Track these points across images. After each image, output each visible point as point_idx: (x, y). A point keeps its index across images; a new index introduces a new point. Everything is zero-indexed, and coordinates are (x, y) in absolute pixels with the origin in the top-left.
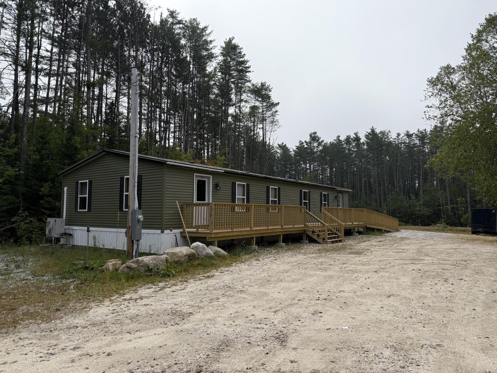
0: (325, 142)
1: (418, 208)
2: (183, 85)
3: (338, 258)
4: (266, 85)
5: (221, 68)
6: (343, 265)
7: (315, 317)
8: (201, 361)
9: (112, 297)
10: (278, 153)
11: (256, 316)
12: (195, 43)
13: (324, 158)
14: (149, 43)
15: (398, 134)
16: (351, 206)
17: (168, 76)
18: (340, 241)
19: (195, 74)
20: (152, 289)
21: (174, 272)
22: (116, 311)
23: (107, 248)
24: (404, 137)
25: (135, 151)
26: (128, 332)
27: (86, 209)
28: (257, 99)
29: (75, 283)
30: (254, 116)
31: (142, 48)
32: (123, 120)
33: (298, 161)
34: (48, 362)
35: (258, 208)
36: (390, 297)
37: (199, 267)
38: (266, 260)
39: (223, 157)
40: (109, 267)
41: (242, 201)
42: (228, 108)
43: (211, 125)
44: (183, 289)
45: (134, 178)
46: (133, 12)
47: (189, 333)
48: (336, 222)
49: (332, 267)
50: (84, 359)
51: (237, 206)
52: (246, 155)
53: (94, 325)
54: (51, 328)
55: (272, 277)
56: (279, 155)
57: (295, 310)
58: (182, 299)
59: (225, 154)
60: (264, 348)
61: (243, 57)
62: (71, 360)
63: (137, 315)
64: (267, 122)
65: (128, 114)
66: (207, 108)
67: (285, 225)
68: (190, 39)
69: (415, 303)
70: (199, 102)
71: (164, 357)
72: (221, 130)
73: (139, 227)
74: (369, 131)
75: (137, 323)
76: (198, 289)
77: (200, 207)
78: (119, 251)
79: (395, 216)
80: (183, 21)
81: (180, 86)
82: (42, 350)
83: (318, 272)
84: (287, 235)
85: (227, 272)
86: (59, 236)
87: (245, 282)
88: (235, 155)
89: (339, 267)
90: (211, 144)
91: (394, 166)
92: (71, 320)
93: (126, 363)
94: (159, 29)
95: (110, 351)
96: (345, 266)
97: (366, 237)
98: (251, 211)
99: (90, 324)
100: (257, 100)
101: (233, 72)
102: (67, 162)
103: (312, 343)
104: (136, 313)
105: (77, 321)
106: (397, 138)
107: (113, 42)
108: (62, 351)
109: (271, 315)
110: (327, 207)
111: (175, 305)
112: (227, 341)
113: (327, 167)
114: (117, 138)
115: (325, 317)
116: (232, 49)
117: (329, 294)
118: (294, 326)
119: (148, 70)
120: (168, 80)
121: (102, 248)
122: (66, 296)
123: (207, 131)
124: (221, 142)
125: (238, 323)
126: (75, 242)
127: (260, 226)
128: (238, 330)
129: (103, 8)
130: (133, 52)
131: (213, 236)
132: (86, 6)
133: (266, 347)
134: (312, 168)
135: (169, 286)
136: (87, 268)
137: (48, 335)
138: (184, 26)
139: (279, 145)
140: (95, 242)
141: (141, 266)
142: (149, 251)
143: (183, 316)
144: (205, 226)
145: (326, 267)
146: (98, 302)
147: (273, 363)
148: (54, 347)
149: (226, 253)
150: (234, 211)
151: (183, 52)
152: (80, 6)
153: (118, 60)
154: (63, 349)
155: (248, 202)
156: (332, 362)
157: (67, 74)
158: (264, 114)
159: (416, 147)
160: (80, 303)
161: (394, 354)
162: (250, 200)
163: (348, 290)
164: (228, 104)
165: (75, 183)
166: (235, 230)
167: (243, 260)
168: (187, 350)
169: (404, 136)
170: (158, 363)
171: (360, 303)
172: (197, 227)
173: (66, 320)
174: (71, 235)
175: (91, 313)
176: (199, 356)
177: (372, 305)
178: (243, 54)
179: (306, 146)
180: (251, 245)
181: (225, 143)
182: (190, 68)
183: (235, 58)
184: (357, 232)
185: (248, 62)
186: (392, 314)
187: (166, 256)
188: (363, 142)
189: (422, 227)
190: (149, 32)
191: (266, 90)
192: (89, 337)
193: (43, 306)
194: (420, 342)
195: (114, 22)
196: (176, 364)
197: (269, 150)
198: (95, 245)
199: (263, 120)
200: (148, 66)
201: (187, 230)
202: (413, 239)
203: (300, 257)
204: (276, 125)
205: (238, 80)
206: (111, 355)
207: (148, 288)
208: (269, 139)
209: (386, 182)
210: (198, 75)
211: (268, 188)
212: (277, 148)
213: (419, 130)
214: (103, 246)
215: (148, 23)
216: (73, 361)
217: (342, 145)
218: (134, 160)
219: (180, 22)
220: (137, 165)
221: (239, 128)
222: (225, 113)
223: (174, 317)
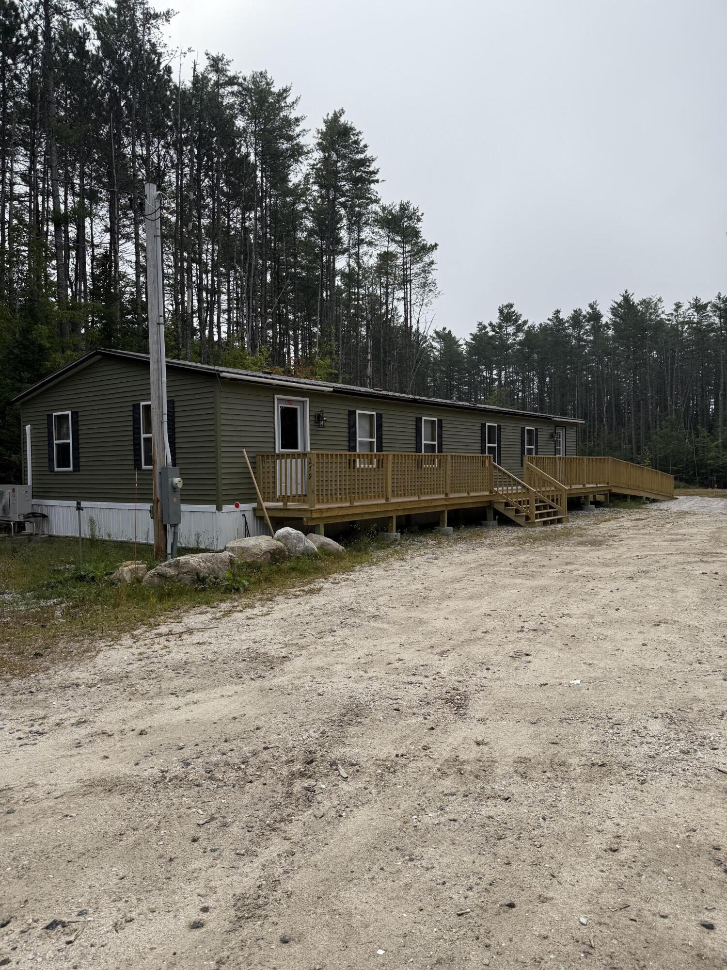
0: (529, 324)
1: (713, 454)
2: (243, 214)
3: (557, 553)
4: (411, 208)
5: (318, 176)
6: (565, 567)
7: (517, 663)
8: (311, 743)
9: (135, 630)
10: (435, 348)
11: (407, 662)
12: (265, 125)
13: (528, 358)
14: (171, 128)
15: (676, 304)
16: (581, 452)
17: (212, 195)
18: (560, 521)
19: (267, 190)
20: (208, 614)
21: (246, 583)
22: (145, 656)
23: (115, 539)
24: (690, 311)
25: (159, 351)
26: (172, 694)
27: (70, 467)
28: (391, 237)
29: (63, 605)
30: (387, 274)
31: (158, 139)
32: (128, 289)
33: (476, 366)
34: (34, 747)
35: (400, 461)
36: (659, 625)
37: (293, 574)
38: (418, 558)
39: (328, 361)
40: (125, 575)
41: (367, 447)
42: (334, 259)
43: (300, 294)
44: (267, 614)
45: (160, 406)
46: (137, 62)
47: (285, 692)
48: (551, 484)
49: (545, 570)
50: (99, 740)
51: (359, 458)
52: (372, 355)
53: (108, 681)
54: (30, 687)
55: (431, 590)
56: (437, 353)
57: (478, 651)
58: (267, 631)
59: (331, 353)
60: (426, 719)
61: (362, 152)
62: (75, 743)
63: (186, 663)
64: (413, 286)
65: (138, 277)
66: (292, 260)
67: (452, 491)
68: (254, 117)
69: (707, 635)
70: (275, 247)
71: (245, 736)
72: (322, 304)
73: (175, 500)
74: (620, 299)
75: (188, 677)
76: (294, 614)
77: (288, 461)
78: (138, 546)
79: (666, 471)
80: (239, 78)
81: (238, 215)
82: (20, 727)
83: (519, 581)
84: (457, 511)
85: (346, 583)
86: (22, 519)
87: (381, 600)
88: (350, 354)
89: (560, 570)
90: (302, 334)
91: (667, 370)
92: (65, 674)
93: (175, 748)
94: (190, 96)
95: (144, 728)
96: (569, 567)
97: (610, 512)
98: (387, 467)
99: (101, 680)
100: (393, 240)
101: (343, 184)
102: (26, 375)
103: (514, 710)
104: (184, 659)
105: (75, 674)
106: (675, 313)
107: (100, 128)
108: (56, 728)
109: (434, 660)
110: (534, 455)
111: (254, 643)
112: (357, 707)
113: (533, 376)
114: (118, 327)
115: (536, 662)
116: (339, 134)
117: (542, 621)
118: (479, 680)
119: (171, 184)
120: (213, 204)
121: (106, 541)
122: (49, 629)
123: (293, 307)
124: (321, 330)
125: (374, 675)
126: (54, 530)
127: (405, 496)
128: (375, 687)
129: (74, 55)
130: (140, 148)
131: (315, 515)
132: (42, 54)
133: (428, 717)
134: (503, 378)
135: (239, 608)
136: (81, 578)
137: (27, 699)
138: (241, 89)
139: (437, 333)
140: (92, 530)
141: (184, 573)
142: (196, 544)
143: (272, 663)
144: (300, 496)
145: (534, 570)
146: (110, 639)
147: (444, 746)
148: (41, 721)
149: (341, 548)
150: (354, 468)
151: (241, 145)
152: (28, 54)
153: (112, 164)
154: (58, 724)
155: (380, 449)
156: (553, 743)
157: (13, 197)
158: (407, 269)
159: (713, 330)
160: (78, 641)
161: (669, 728)
162: (384, 445)
163: (578, 612)
164: (333, 251)
165: (46, 417)
166: (356, 504)
167: (375, 560)
168: (284, 723)
169: (689, 309)
170: (234, 747)
171: (602, 637)
172: (285, 499)
173: (56, 674)
174: (44, 516)
175: (100, 660)
176: (307, 735)
177: (624, 640)
178: (362, 144)
179: (491, 334)
180: (387, 531)
181: (330, 332)
182: (256, 176)
183: (346, 153)
184: (592, 503)
185: (373, 160)
186: (664, 656)
187: (230, 554)
188: (607, 323)
189: (720, 490)
190: (170, 103)
191: (410, 218)
192: (101, 702)
193: (10, 648)
194: (717, 706)
195: (100, 85)
196: (266, 748)
197: (418, 343)
198: (93, 535)
199: (406, 281)
200: (171, 176)
201: (265, 504)
202: (702, 514)
203: (483, 553)
204: (431, 290)
205: (353, 198)
206: (147, 733)
207: (201, 613)
208: (418, 321)
209: (650, 402)
210: (273, 192)
211: (419, 420)
212: (434, 339)
213: (719, 294)
214: (109, 535)
215: (168, 85)
216: (79, 745)
217: (565, 329)
218: (159, 370)
219: (232, 81)
220: (165, 379)
221: (358, 300)
222: (328, 269)
223: (254, 665)
